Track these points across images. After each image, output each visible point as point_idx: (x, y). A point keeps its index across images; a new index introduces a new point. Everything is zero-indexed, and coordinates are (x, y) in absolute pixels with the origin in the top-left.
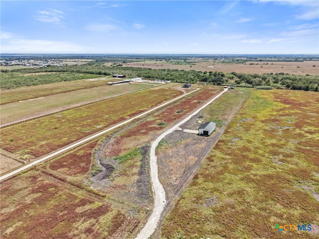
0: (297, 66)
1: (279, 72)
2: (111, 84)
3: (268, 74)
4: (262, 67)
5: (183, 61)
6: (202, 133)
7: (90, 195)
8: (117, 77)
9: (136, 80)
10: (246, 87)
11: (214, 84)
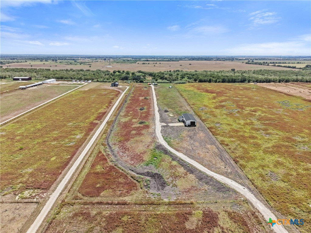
0: (180, 65)
1: (176, 70)
2: (24, 88)
3: (167, 71)
4: (155, 66)
5: (73, 61)
6: (189, 124)
7: (176, 207)
8: (20, 79)
9: (50, 82)
10: (165, 83)
11: (137, 82)
